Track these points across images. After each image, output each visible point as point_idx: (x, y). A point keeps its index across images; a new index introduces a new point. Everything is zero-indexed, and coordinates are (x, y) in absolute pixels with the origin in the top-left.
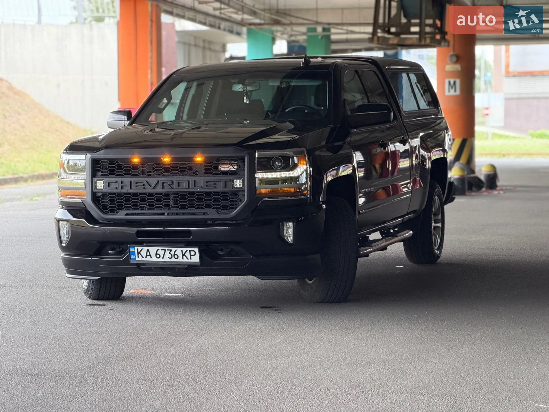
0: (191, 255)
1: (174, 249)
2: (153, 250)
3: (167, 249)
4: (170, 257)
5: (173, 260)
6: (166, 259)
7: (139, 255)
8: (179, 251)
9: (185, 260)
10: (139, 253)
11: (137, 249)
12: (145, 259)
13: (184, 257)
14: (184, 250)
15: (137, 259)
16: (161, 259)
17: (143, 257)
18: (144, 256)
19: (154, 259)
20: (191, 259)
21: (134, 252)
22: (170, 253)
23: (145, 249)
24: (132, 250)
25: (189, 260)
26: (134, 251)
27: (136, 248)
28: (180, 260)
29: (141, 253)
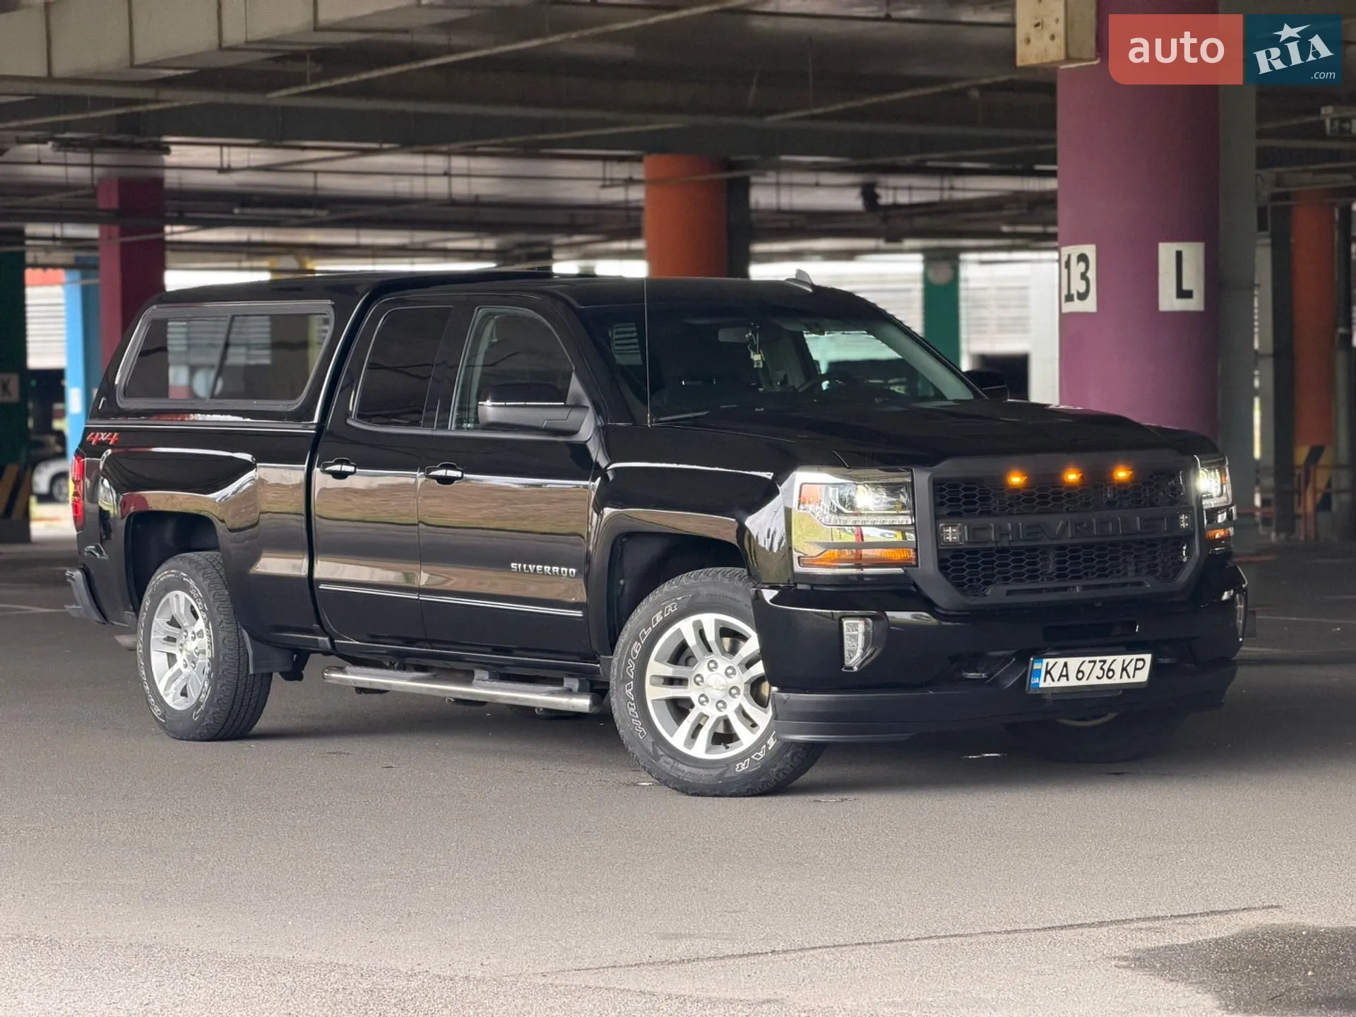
0: (1136, 669)
1: (1109, 659)
2: (1074, 663)
3: (1098, 658)
4: (1100, 676)
5: (1105, 681)
6: (1093, 681)
7: (1048, 676)
8: (1117, 661)
9: (1125, 680)
10: (1048, 672)
11: (1047, 664)
12: (1056, 684)
13: (1124, 672)
14: (1128, 658)
15: (1041, 686)
16: (1084, 682)
17: (1053, 680)
18: (1056, 678)
19: (1073, 682)
20: (1134, 676)
21: (1040, 671)
22: (1102, 668)
23: (1061, 661)
24: (1037, 666)
25: (1132, 680)
26: (1039, 667)
27: (1045, 661)
28: (1116, 680)
29: (1052, 672)
